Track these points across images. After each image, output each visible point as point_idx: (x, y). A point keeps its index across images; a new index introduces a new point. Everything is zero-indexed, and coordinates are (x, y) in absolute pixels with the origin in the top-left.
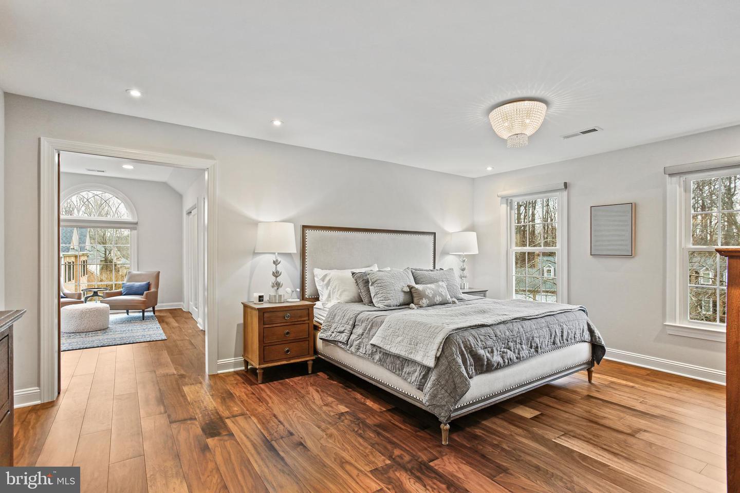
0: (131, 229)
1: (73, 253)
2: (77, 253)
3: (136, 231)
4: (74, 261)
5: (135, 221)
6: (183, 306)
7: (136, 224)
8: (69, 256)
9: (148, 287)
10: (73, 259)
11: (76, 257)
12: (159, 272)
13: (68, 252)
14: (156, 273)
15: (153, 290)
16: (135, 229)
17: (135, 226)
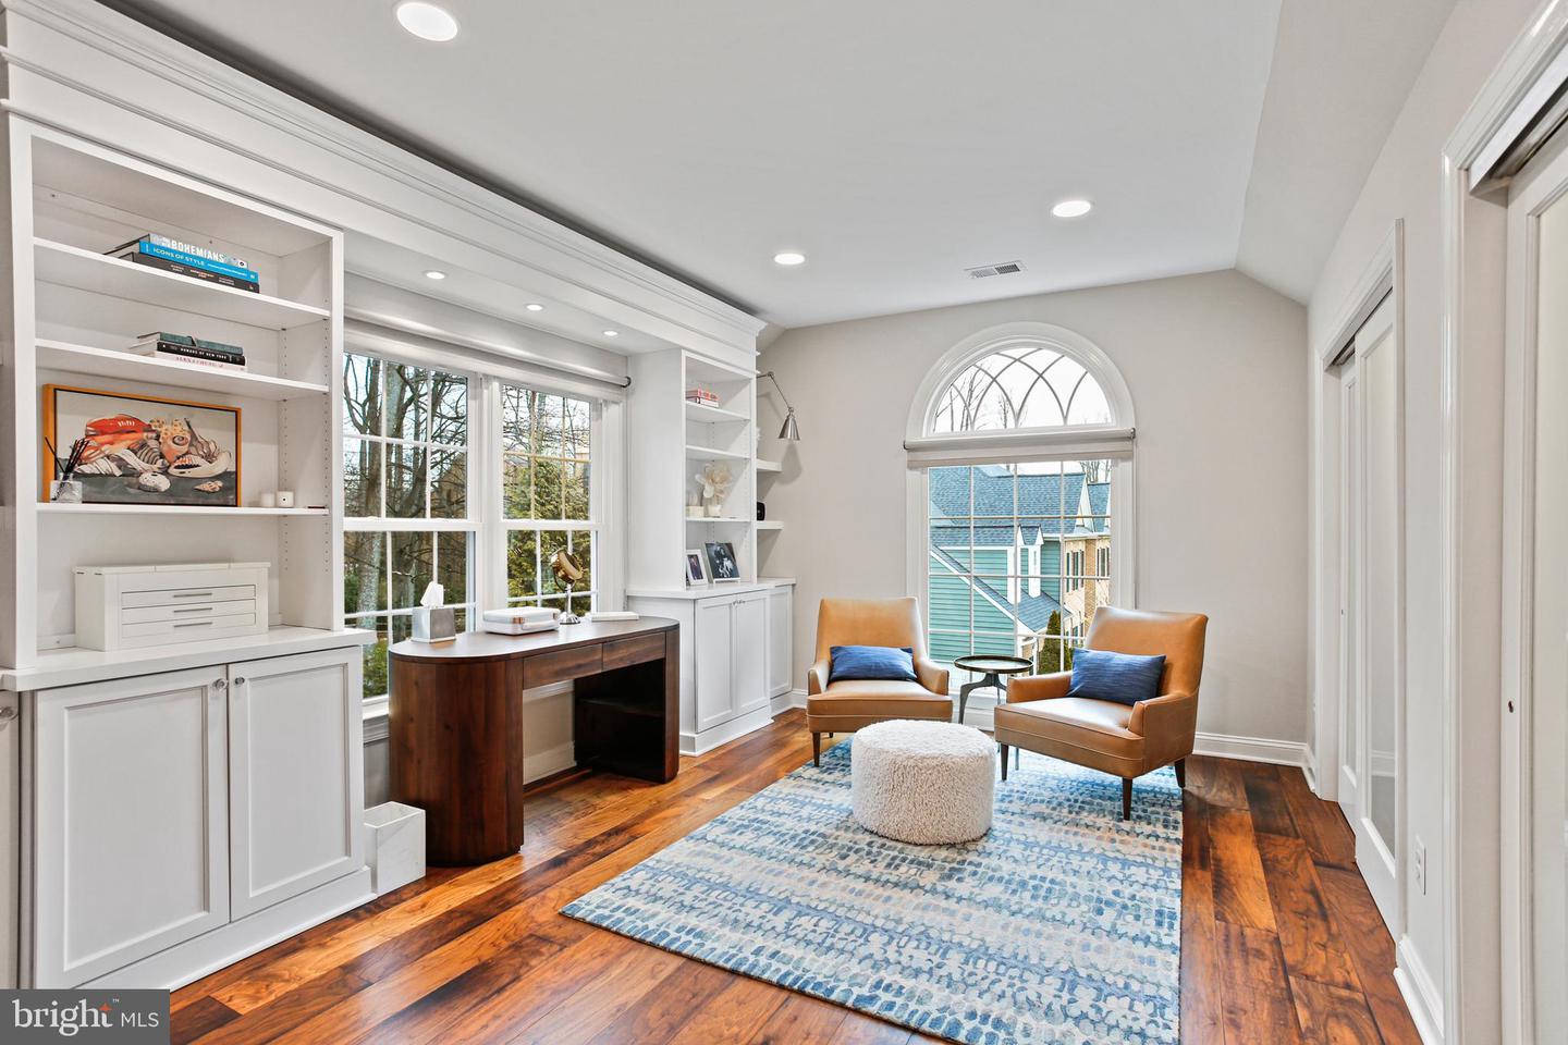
0: (1118, 457)
1: (1081, 535)
2: (1090, 535)
3: (1128, 465)
4: (1084, 550)
5: (1127, 427)
6: (1307, 761)
7: (1132, 437)
8: (1075, 541)
9: (1157, 678)
10: (1081, 546)
11: (1089, 541)
12: (1204, 620)
13: (1071, 532)
14: (1191, 624)
15: (1175, 691)
16: (1127, 456)
17: (1127, 445)
